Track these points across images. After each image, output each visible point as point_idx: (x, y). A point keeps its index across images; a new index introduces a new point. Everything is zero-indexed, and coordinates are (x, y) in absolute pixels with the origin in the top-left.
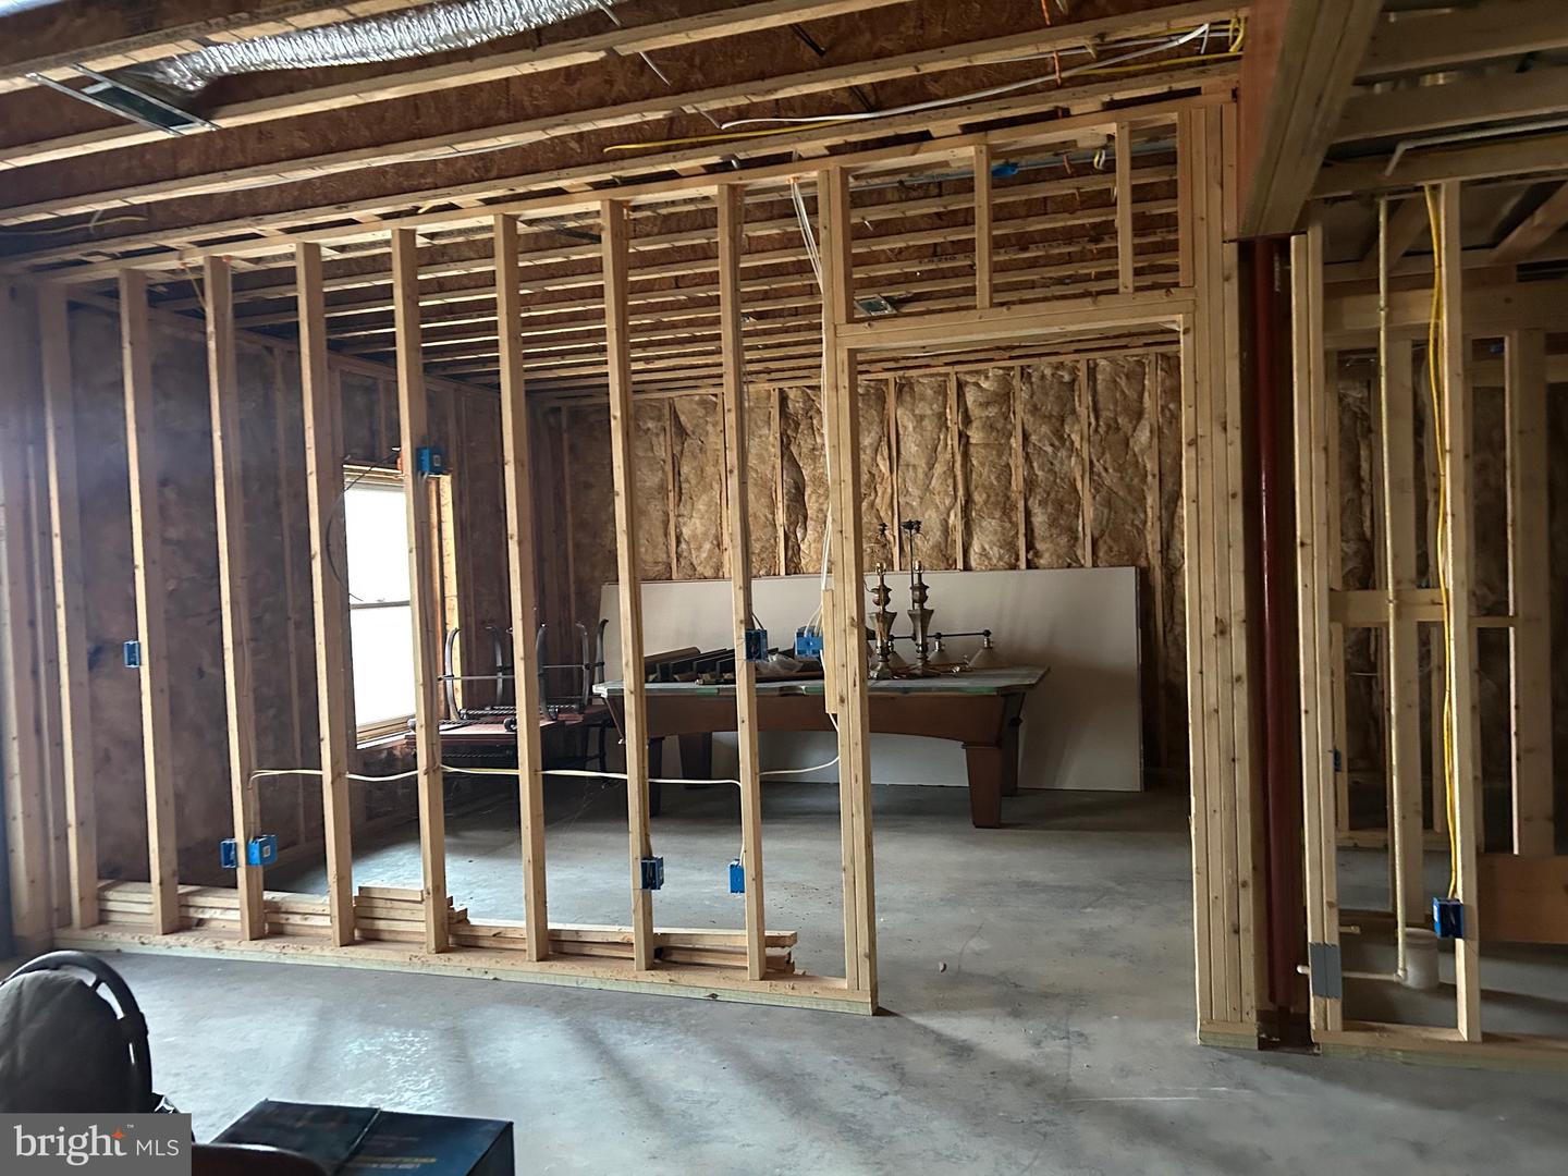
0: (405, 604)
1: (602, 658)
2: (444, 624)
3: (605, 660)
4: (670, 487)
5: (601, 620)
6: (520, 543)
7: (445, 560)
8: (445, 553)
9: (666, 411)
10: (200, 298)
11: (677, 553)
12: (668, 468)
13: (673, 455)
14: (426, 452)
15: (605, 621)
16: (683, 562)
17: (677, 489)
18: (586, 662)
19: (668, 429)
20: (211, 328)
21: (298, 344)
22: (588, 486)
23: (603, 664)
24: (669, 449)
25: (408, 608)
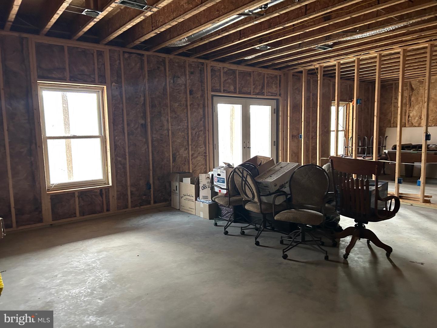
0: (334, 131)
1: (385, 145)
2: (348, 136)
3: (386, 145)
4: (408, 103)
5: (386, 136)
6: (377, 117)
7: (350, 121)
8: (350, 120)
9: (408, 84)
10: (317, 74)
11: (408, 120)
12: (408, 98)
13: (409, 95)
14: (359, 100)
15: (387, 136)
16: (409, 122)
17: (409, 104)
18: (381, 145)
19: (408, 89)
20: (319, 79)
21: (335, 80)
22: (385, 104)
23: (385, 146)
24: (408, 94)
25: (334, 132)
